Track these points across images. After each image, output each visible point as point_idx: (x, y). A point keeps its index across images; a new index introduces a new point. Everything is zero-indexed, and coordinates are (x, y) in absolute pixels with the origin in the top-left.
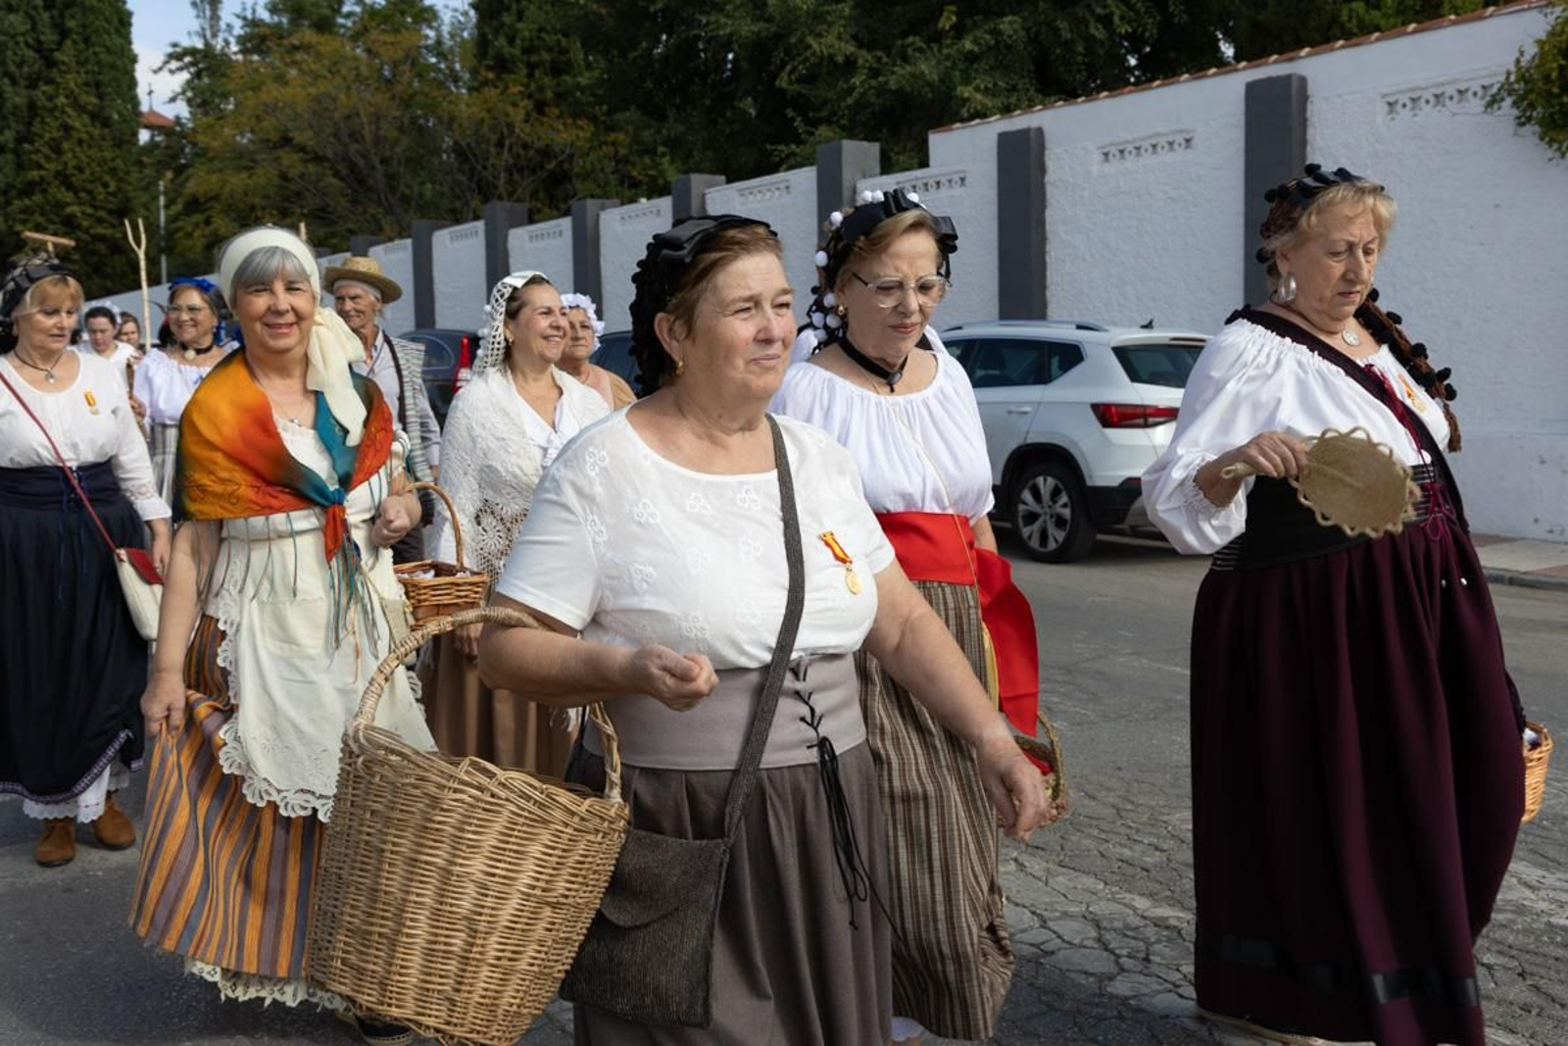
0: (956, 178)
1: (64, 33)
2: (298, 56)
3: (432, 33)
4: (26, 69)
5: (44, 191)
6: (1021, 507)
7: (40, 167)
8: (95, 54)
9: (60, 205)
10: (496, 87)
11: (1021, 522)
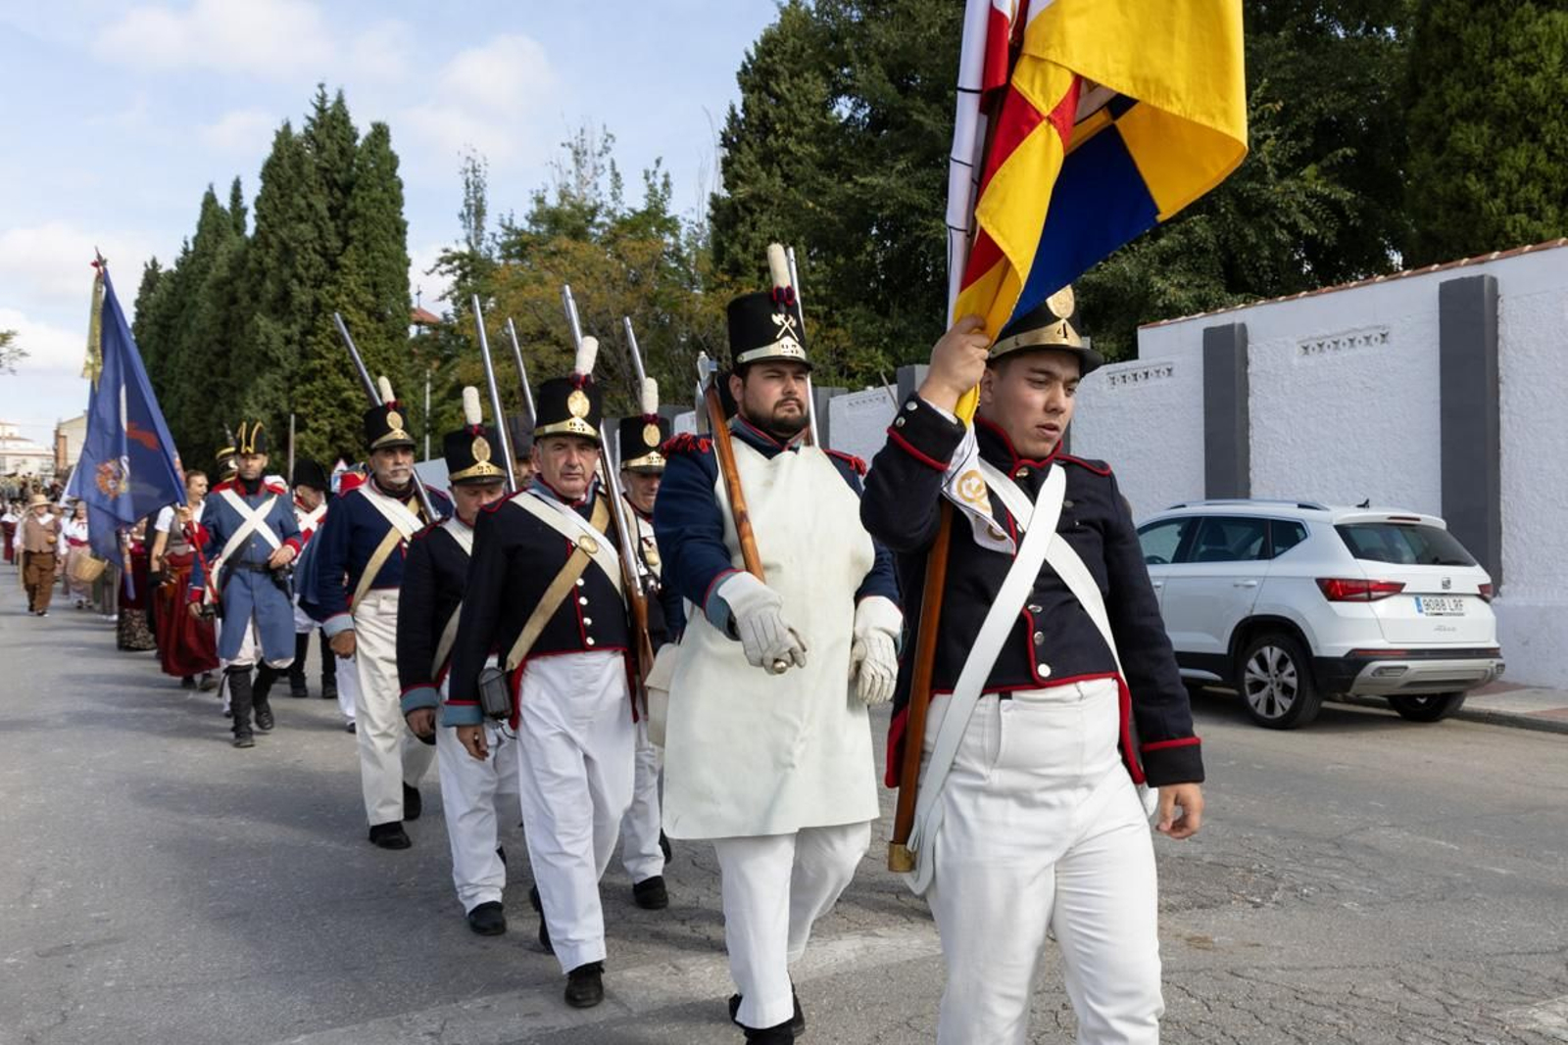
0: (1163, 369)
1: (347, 240)
2: (556, 261)
3: (671, 240)
4: (312, 271)
5: (324, 378)
6: (1248, 676)
7: (321, 357)
8: (373, 258)
9: (337, 390)
10: (731, 288)
11: (1247, 690)
